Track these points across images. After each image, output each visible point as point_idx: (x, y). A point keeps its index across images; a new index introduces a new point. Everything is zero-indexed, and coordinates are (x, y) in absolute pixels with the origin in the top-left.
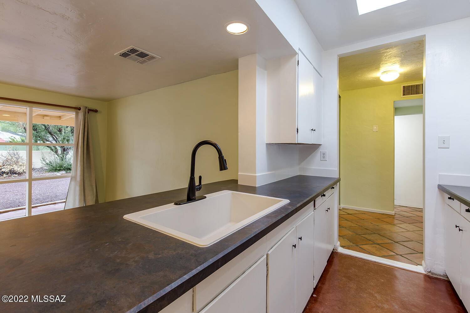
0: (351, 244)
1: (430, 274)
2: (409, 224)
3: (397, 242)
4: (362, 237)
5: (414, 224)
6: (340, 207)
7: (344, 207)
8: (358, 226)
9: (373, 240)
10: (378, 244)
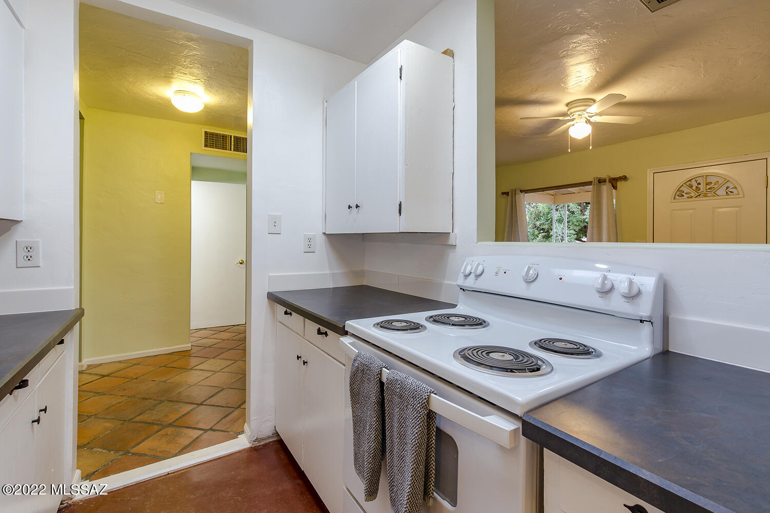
0: (112, 455)
1: (257, 444)
2: (214, 358)
3: (201, 404)
4: (137, 422)
5: (221, 357)
6: (82, 366)
7: (90, 364)
8: (125, 398)
9: (159, 420)
10: (171, 425)
